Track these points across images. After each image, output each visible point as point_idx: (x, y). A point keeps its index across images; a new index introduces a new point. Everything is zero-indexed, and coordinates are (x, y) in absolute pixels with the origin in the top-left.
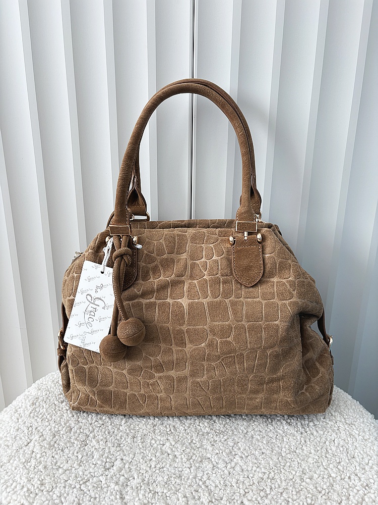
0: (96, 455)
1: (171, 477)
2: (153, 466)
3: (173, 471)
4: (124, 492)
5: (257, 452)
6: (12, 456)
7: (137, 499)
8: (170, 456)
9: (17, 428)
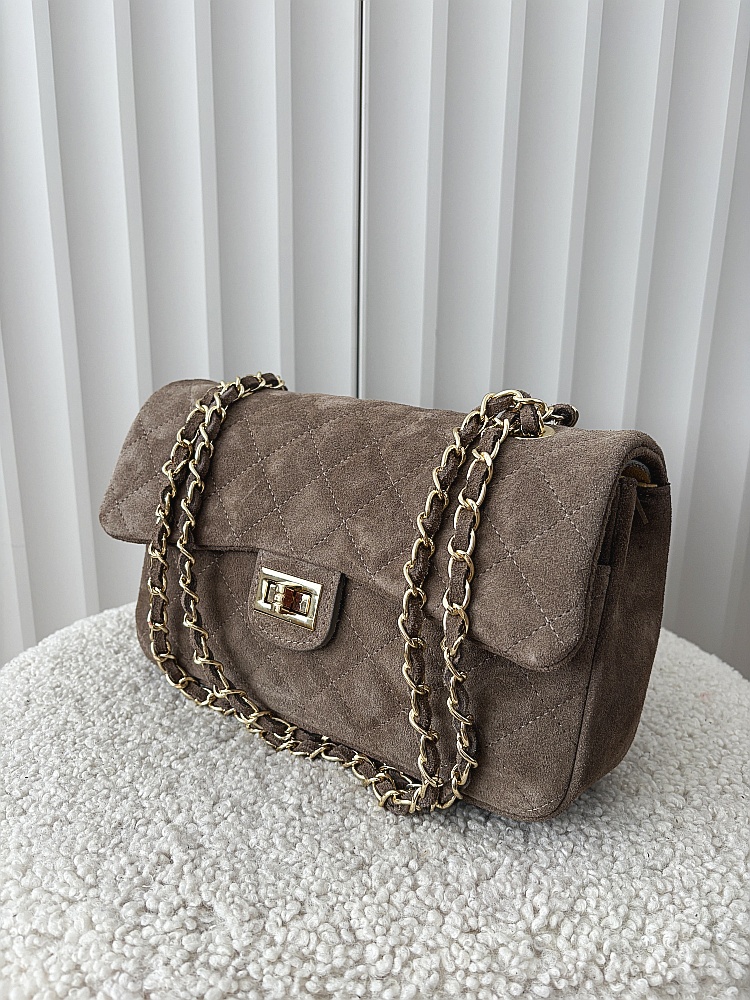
0: (197, 722)
4: (261, 770)
6: (25, 730)
7: (289, 777)
9: (25, 691)
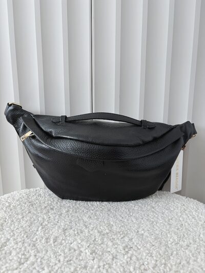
1: (77, 268)
2: (62, 260)
3: (79, 263)
5: (148, 245)
8: (76, 252)
